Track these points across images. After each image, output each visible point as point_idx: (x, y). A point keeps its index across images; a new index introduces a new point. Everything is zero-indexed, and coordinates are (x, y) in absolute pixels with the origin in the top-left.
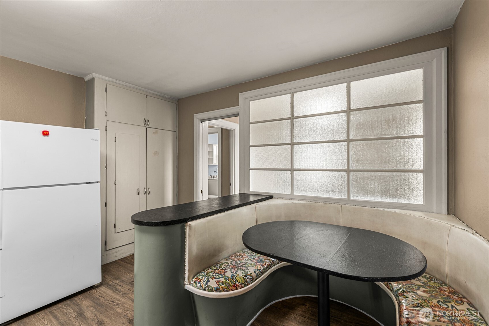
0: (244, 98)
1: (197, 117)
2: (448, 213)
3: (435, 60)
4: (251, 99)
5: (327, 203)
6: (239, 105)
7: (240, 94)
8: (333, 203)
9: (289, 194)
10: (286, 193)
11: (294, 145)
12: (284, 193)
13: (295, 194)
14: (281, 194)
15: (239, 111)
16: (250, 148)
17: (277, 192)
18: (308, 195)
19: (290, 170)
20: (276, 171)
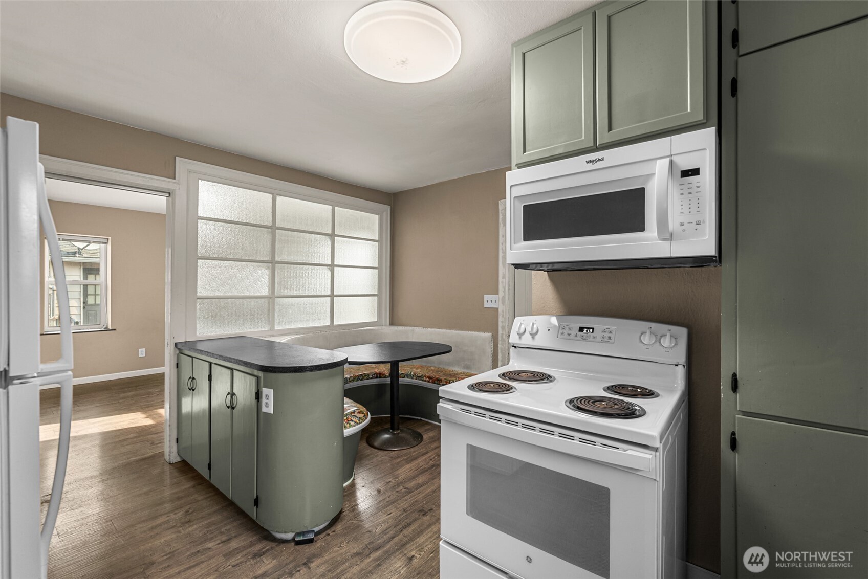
0: (188, 170)
2: (390, 325)
3: (385, 212)
4: (202, 176)
5: (314, 332)
6: (175, 179)
7: (177, 158)
8: (320, 332)
9: (268, 331)
10: (263, 330)
11: (276, 263)
12: (260, 330)
13: (276, 328)
14: (255, 332)
15: (174, 190)
16: (198, 260)
17: (249, 331)
18: (293, 327)
19: (271, 298)
20: (249, 300)
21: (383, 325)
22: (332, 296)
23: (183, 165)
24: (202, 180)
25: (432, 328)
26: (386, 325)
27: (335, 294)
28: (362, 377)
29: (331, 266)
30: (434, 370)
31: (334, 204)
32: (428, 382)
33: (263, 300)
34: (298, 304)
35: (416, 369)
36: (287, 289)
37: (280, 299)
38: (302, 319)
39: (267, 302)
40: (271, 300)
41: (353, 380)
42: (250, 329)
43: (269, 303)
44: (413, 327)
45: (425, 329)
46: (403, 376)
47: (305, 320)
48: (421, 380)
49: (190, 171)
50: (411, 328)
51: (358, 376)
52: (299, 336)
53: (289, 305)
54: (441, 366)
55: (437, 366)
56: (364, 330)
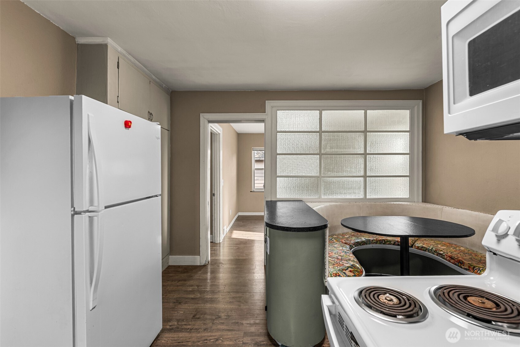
0: (271, 106)
1: (204, 117)
2: (422, 202)
3: (416, 107)
4: (279, 108)
5: (350, 202)
6: (265, 113)
7: (266, 101)
8: (354, 202)
9: (317, 198)
10: (314, 197)
11: (322, 155)
12: (312, 197)
13: (323, 197)
14: (309, 198)
15: (265, 119)
16: (277, 156)
17: (305, 197)
18: (335, 197)
19: (319, 177)
20: (305, 178)
21: (416, 201)
22: (365, 176)
23: (269, 104)
24: (279, 110)
25: (464, 209)
26: (418, 202)
27: (367, 175)
28: (385, 241)
29: (364, 155)
30: (462, 251)
31: (366, 108)
32: (449, 261)
33: (314, 178)
34: (338, 182)
35: (442, 246)
36: (330, 171)
37: (325, 178)
38: (341, 192)
39: (316, 180)
40: (319, 178)
41: (376, 243)
42: (306, 196)
43: (318, 180)
44: (442, 206)
45: (455, 209)
46: (425, 249)
47: (343, 193)
48: (442, 257)
49: (272, 107)
50: (440, 207)
51: (380, 240)
52: (337, 204)
53: (331, 182)
54: (474, 249)
55: (468, 247)
56: (394, 204)
